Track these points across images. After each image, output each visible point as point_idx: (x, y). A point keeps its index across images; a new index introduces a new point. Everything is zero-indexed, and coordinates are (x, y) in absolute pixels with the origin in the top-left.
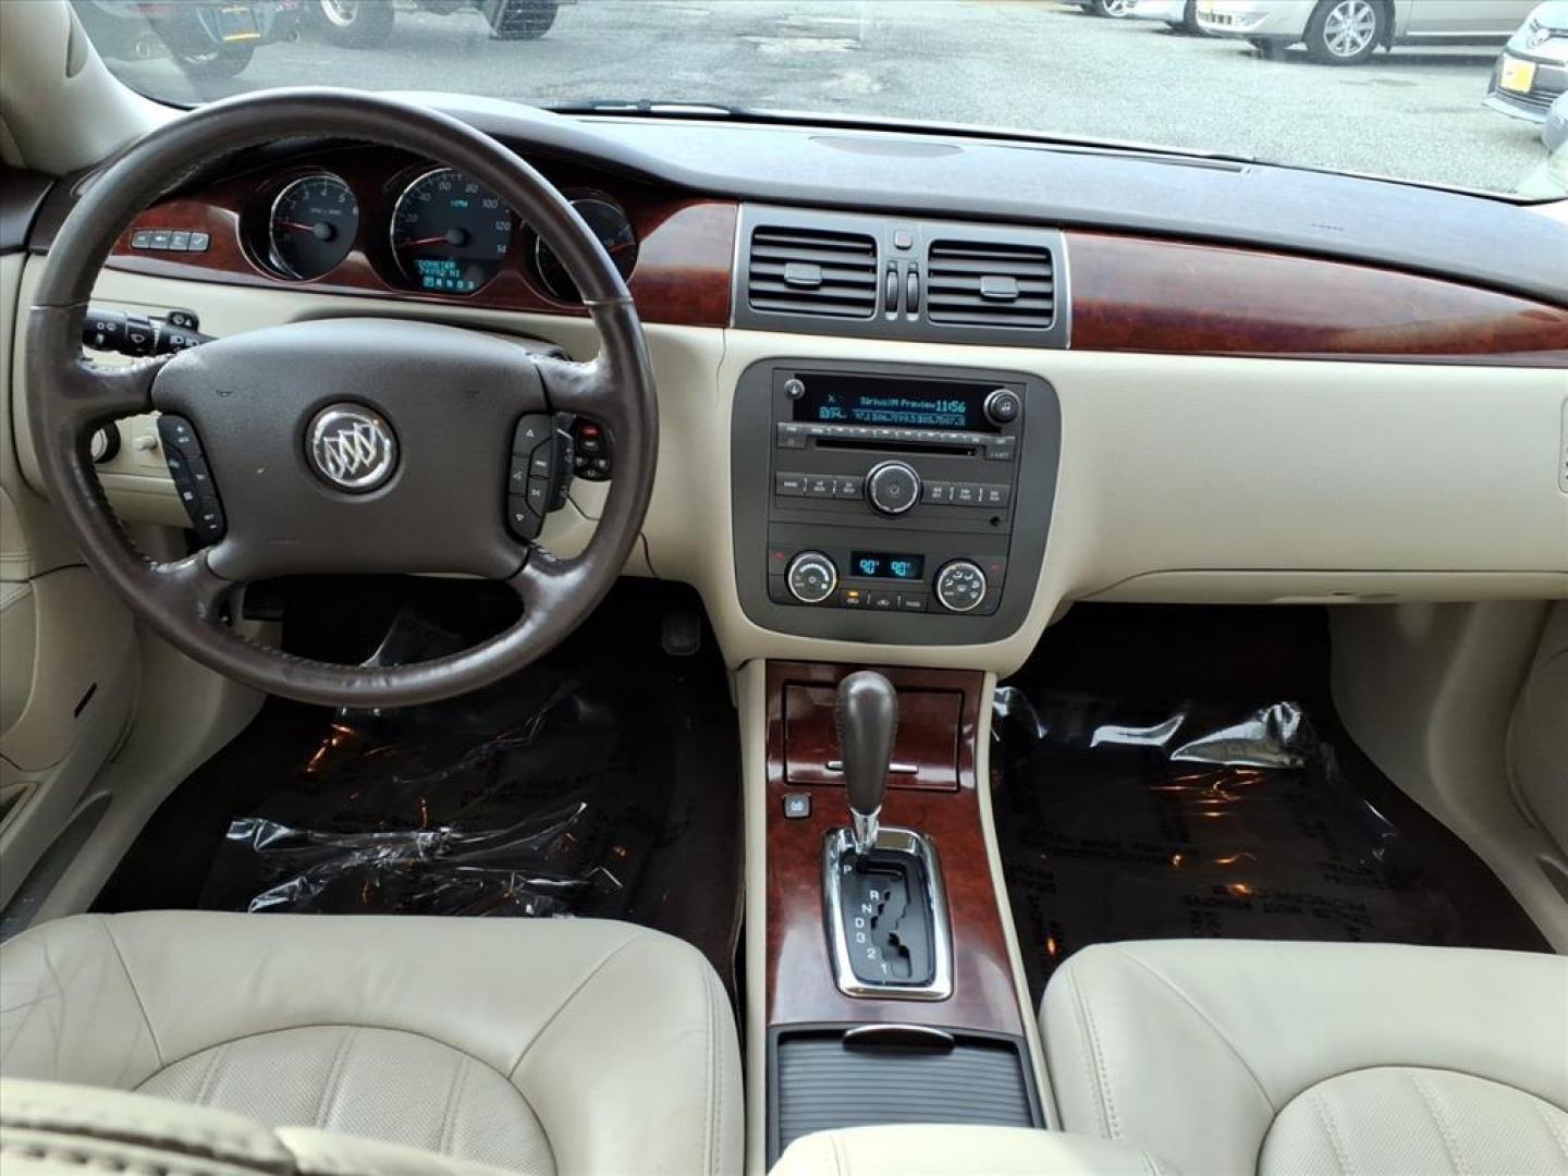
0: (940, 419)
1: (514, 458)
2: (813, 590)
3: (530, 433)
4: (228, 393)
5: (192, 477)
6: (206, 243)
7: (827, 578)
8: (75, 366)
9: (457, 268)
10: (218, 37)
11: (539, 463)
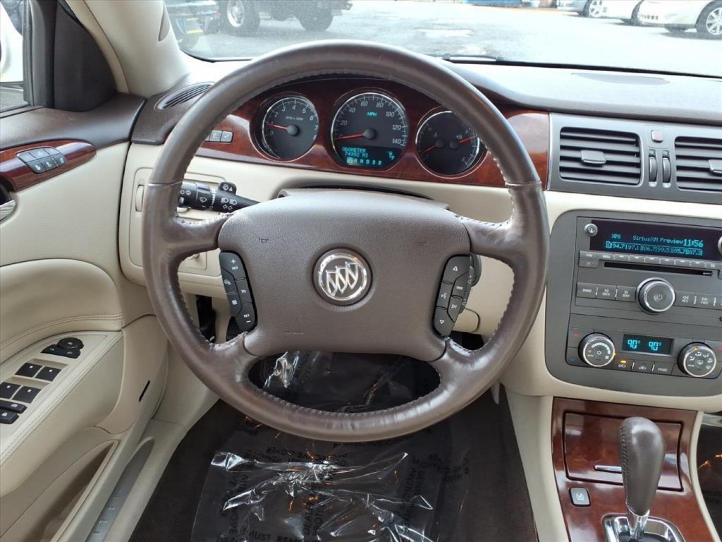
0: (687, 252)
1: (443, 284)
2: (600, 359)
3: (455, 269)
4: (266, 240)
5: (238, 291)
6: (231, 137)
7: (609, 352)
8: (173, 222)
9: (366, 152)
10: (185, 32)
11: (458, 288)
